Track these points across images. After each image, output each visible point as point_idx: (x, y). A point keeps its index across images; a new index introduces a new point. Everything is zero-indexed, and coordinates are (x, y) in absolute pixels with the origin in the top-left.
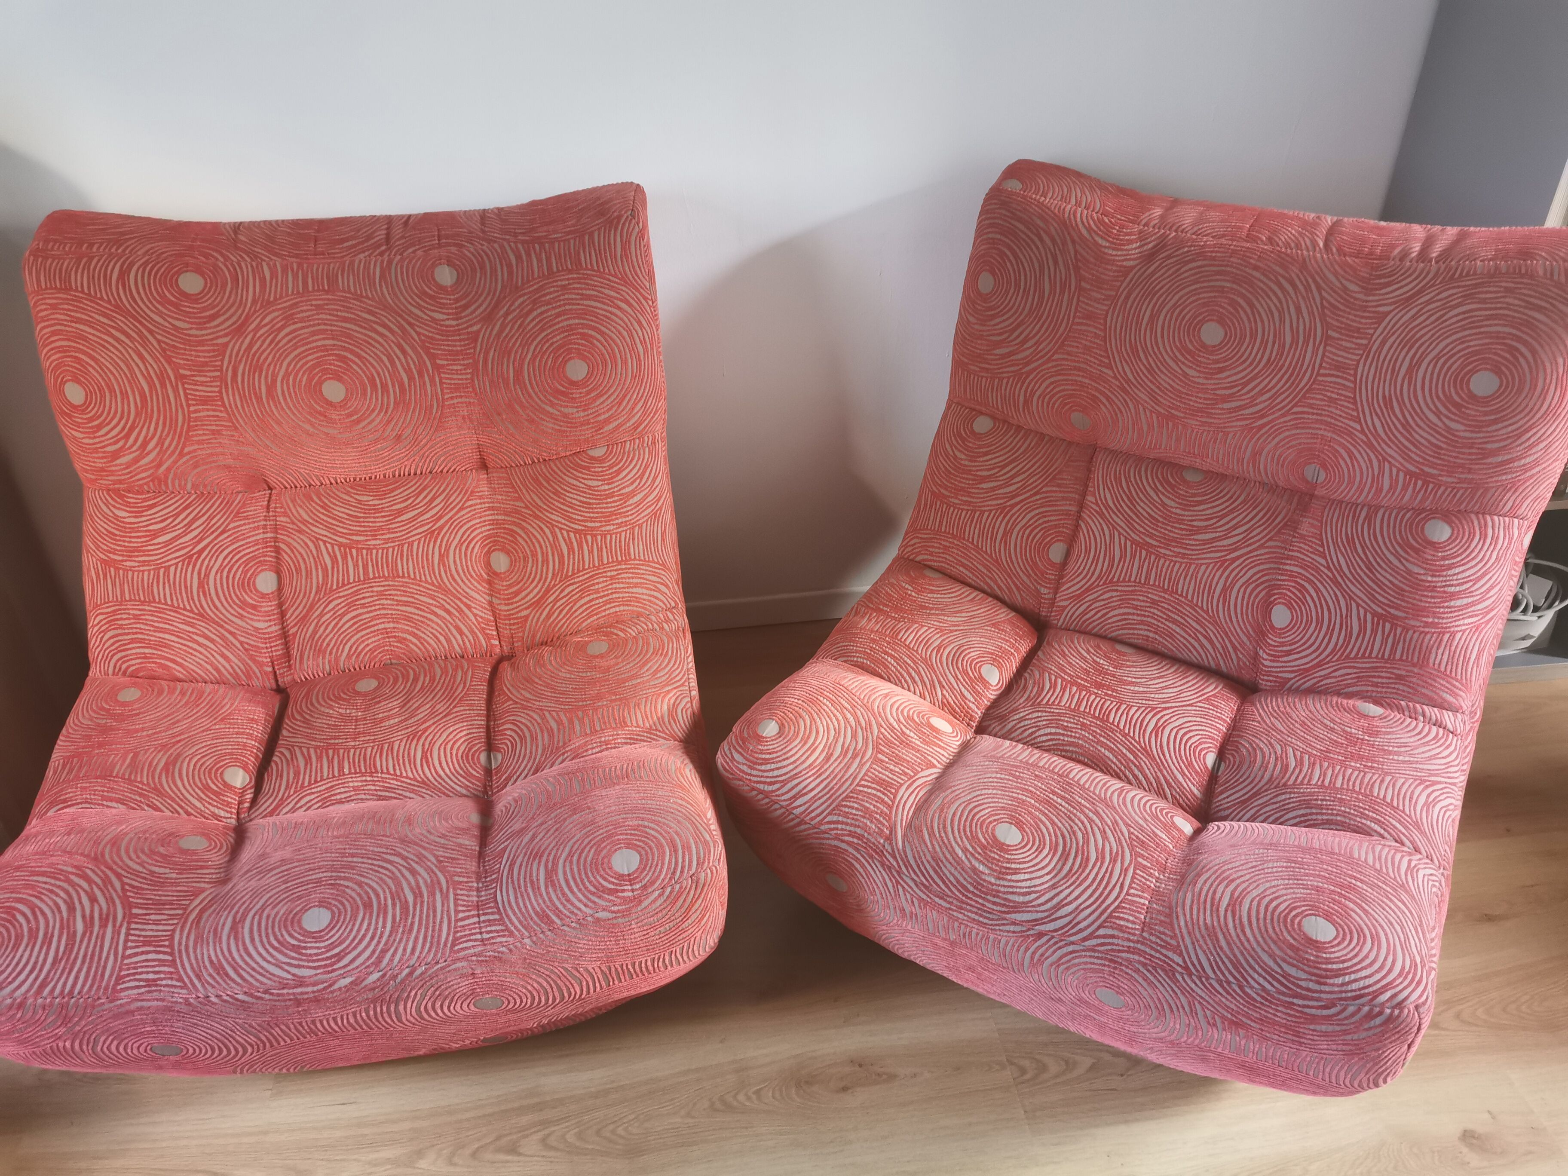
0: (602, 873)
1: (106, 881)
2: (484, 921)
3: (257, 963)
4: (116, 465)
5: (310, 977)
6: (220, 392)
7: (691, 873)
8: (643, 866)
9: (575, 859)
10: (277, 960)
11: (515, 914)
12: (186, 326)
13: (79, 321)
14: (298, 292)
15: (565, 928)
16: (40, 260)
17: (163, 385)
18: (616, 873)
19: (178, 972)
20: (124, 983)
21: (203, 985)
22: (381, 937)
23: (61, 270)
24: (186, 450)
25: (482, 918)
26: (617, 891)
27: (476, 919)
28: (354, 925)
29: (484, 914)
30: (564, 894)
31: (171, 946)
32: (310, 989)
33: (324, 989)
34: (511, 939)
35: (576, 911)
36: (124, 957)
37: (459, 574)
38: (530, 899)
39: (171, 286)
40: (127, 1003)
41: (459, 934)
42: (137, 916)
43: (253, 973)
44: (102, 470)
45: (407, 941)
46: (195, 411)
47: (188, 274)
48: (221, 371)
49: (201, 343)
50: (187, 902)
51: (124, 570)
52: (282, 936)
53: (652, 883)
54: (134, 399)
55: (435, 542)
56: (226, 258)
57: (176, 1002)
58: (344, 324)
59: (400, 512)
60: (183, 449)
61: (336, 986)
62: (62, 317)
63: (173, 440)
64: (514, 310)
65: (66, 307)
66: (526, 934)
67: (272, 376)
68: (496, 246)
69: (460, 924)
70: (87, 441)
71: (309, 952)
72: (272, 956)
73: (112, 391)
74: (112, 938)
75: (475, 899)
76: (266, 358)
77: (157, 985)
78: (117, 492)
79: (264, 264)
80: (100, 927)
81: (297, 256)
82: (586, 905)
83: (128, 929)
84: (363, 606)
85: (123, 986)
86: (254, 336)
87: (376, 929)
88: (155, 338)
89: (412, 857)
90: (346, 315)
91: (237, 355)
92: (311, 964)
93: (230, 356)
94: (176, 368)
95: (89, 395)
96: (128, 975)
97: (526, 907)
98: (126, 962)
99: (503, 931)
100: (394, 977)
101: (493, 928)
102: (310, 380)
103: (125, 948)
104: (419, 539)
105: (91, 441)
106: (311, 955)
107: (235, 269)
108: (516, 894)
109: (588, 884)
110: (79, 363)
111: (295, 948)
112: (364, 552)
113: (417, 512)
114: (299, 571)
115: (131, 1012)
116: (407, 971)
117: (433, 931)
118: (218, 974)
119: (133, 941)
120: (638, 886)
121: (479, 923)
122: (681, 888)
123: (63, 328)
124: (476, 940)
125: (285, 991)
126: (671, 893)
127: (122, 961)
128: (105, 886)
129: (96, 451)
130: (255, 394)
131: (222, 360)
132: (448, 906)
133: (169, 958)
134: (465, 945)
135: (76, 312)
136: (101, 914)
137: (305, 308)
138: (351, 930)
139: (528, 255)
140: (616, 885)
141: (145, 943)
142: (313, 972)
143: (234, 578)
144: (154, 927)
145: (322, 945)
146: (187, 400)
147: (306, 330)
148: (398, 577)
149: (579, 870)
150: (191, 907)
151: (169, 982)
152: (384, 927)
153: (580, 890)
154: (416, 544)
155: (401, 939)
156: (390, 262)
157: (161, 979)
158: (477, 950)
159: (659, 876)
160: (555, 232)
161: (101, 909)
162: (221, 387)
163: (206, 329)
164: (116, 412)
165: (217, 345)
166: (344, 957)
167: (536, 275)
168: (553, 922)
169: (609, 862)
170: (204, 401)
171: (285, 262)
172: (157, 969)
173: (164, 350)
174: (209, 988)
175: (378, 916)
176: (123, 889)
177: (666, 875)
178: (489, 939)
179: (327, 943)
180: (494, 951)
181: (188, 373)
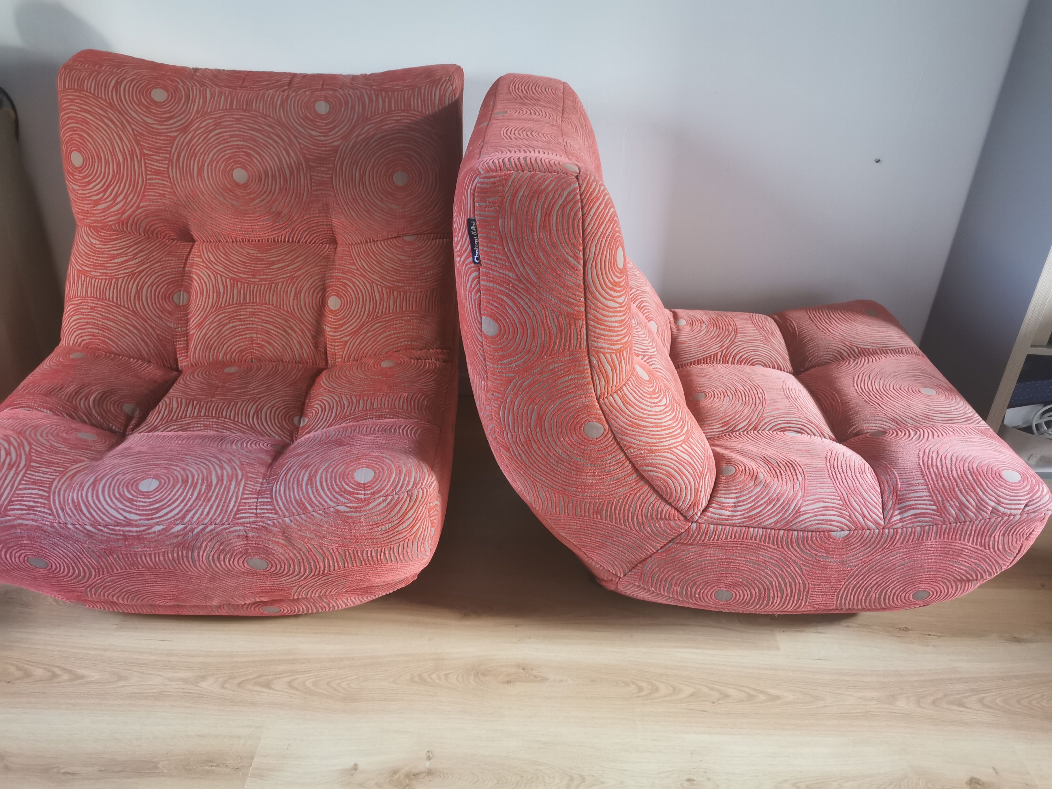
0: (346, 480)
1: (21, 445)
2: (260, 502)
3: (102, 506)
4: (96, 210)
5: (136, 521)
6: (168, 168)
7: (408, 489)
8: (375, 480)
9: (330, 470)
10: (116, 505)
11: (282, 499)
12: (152, 121)
13: (86, 111)
14: (226, 109)
15: (314, 513)
16: (68, 70)
17: (132, 159)
18: (355, 482)
19: (50, 504)
20: (13, 505)
21: (64, 515)
22: (188, 501)
23: (79, 77)
24: (142, 204)
25: (260, 500)
26: (354, 493)
27: (255, 500)
28: (172, 491)
29: (261, 498)
30: (317, 490)
31: (50, 488)
32: (135, 529)
33: (144, 531)
34: (276, 516)
35: (323, 503)
36: (17, 489)
37: (306, 308)
38: (294, 492)
39: (146, 95)
40: (14, 520)
41: (241, 508)
42: (33, 467)
43: (99, 512)
44: (88, 212)
45: (206, 506)
46: (150, 179)
47: (158, 89)
48: (170, 153)
49: (160, 134)
50: (69, 465)
51: (90, 277)
52: (123, 491)
53: (380, 491)
54: (112, 166)
55: (293, 285)
56: (184, 83)
57: (45, 524)
58: (252, 132)
59: (273, 263)
60: (139, 204)
61: (152, 530)
62: (75, 108)
63: (134, 196)
64: (363, 133)
65: (78, 101)
66: (287, 514)
67: (202, 161)
68: (357, 91)
69: (243, 501)
70: (80, 192)
71: (138, 504)
72: (114, 503)
73: (100, 159)
74: (13, 477)
75: (258, 488)
76: (200, 150)
77: (34, 510)
78: (95, 228)
79: (208, 90)
80: (7, 469)
81: (229, 87)
82: (331, 500)
83: (25, 473)
84: (240, 320)
85: (12, 507)
86: (194, 133)
87: (186, 496)
88: (131, 127)
89: (224, 459)
90: (255, 126)
91: (181, 146)
92: (138, 512)
93: (177, 145)
94: (142, 148)
95: (85, 161)
96: (16, 501)
97: (290, 496)
98: (17, 492)
99: (271, 509)
100: (193, 530)
101: (266, 507)
102: (226, 166)
103: (20, 484)
104: (283, 282)
105: (83, 192)
106: (139, 506)
107: (189, 90)
108: (285, 487)
109: (335, 486)
110: (82, 139)
111: (130, 500)
112: (246, 285)
113: (284, 264)
114: (202, 293)
115: (14, 527)
116: (201, 527)
117: (224, 502)
118: (76, 509)
119: (25, 481)
120: (369, 492)
121: (257, 503)
122: (399, 498)
123: (75, 115)
124: (252, 513)
125: (118, 528)
126: (392, 500)
127: (15, 491)
128: (19, 448)
129: (85, 199)
130: (190, 172)
131: (172, 147)
132: (239, 489)
133: (47, 494)
134: (244, 515)
135: (85, 105)
136: (10, 462)
137: (229, 119)
138: (169, 494)
139: (377, 98)
140: (354, 489)
141: (33, 483)
142: (138, 517)
143: (159, 292)
144: (42, 475)
145: (148, 500)
146: (146, 170)
147: (227, 134)
148: (266, 304)
149: (331, 477)
150: (71, 468)
151: (43, 510)
152: (192, 495)
153: (329, 489)
154: (280, 284)
155: (201, 505)
156: (288, 96)
157: (38, 507)
158: (251, 520)
159: (385, 487)
160: (397, 85)
161: (11, 459)
162: (168, 165)
163: (164, 125)
164: (100, 174)
165: (170, 136)
166: (161, 510)
167: (380, 111)
168: (306, 508)
169: (353, 474)
170: (157, 173)
171: (221, 90)
172: (36, 500)
173: (136, 135)
174: (68, 518)
175: (190, 488)
176: (30, 451)
177: (390, 488)
178: (261, 514)
179: (151, 500)
180: (263, 522)
181: (149, 153)
